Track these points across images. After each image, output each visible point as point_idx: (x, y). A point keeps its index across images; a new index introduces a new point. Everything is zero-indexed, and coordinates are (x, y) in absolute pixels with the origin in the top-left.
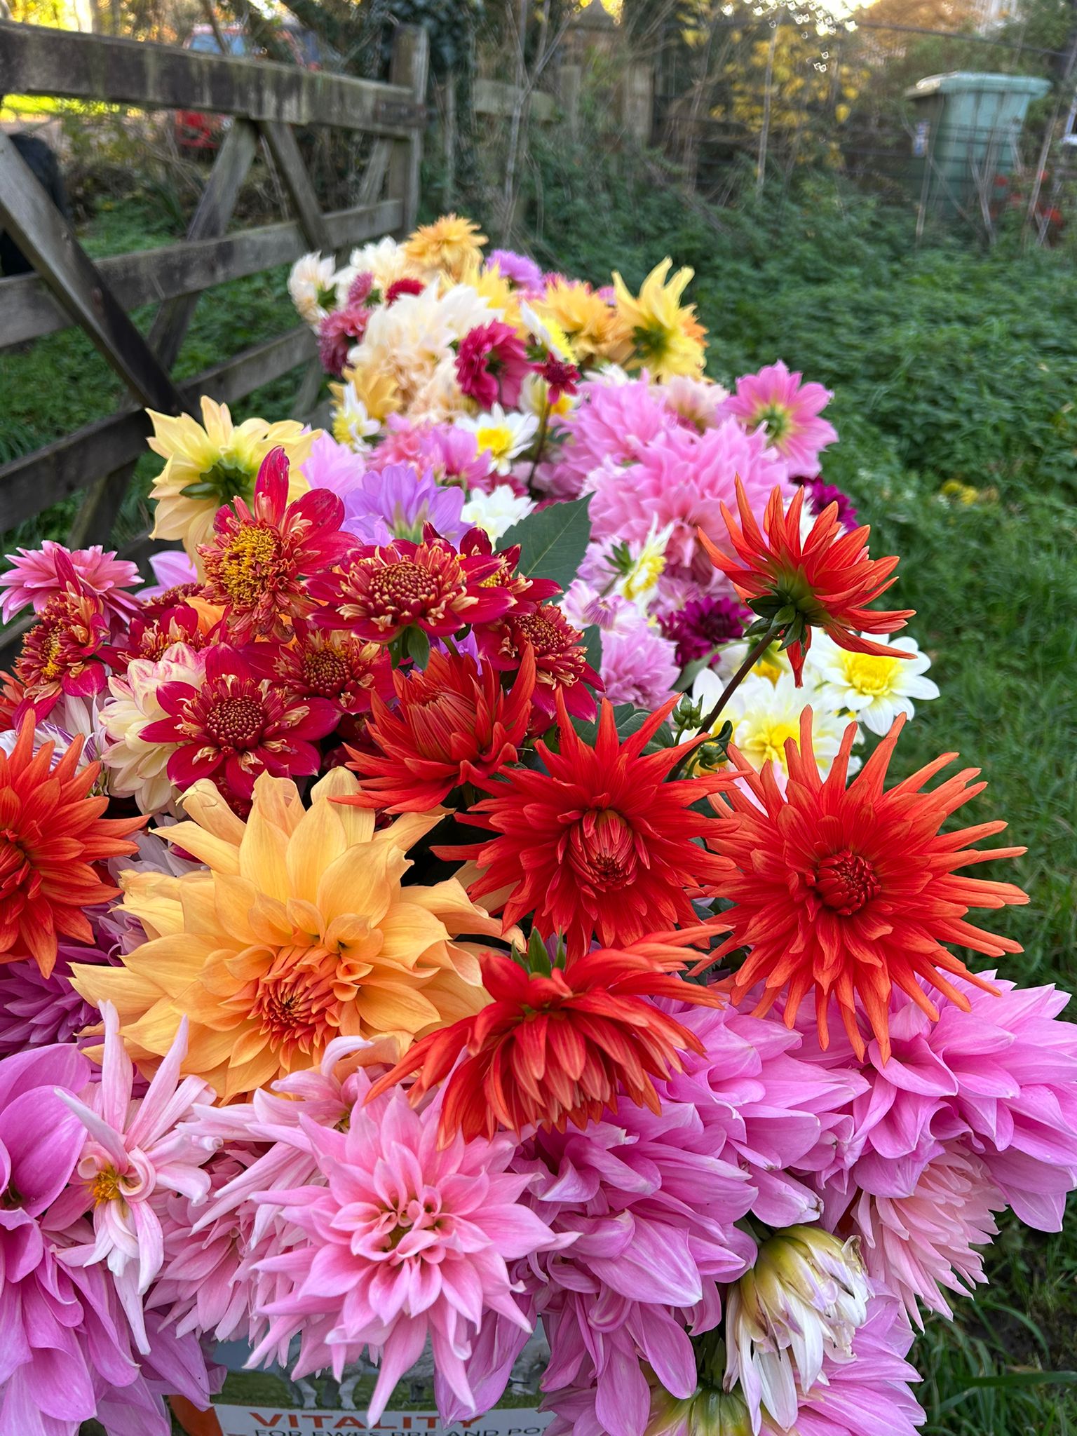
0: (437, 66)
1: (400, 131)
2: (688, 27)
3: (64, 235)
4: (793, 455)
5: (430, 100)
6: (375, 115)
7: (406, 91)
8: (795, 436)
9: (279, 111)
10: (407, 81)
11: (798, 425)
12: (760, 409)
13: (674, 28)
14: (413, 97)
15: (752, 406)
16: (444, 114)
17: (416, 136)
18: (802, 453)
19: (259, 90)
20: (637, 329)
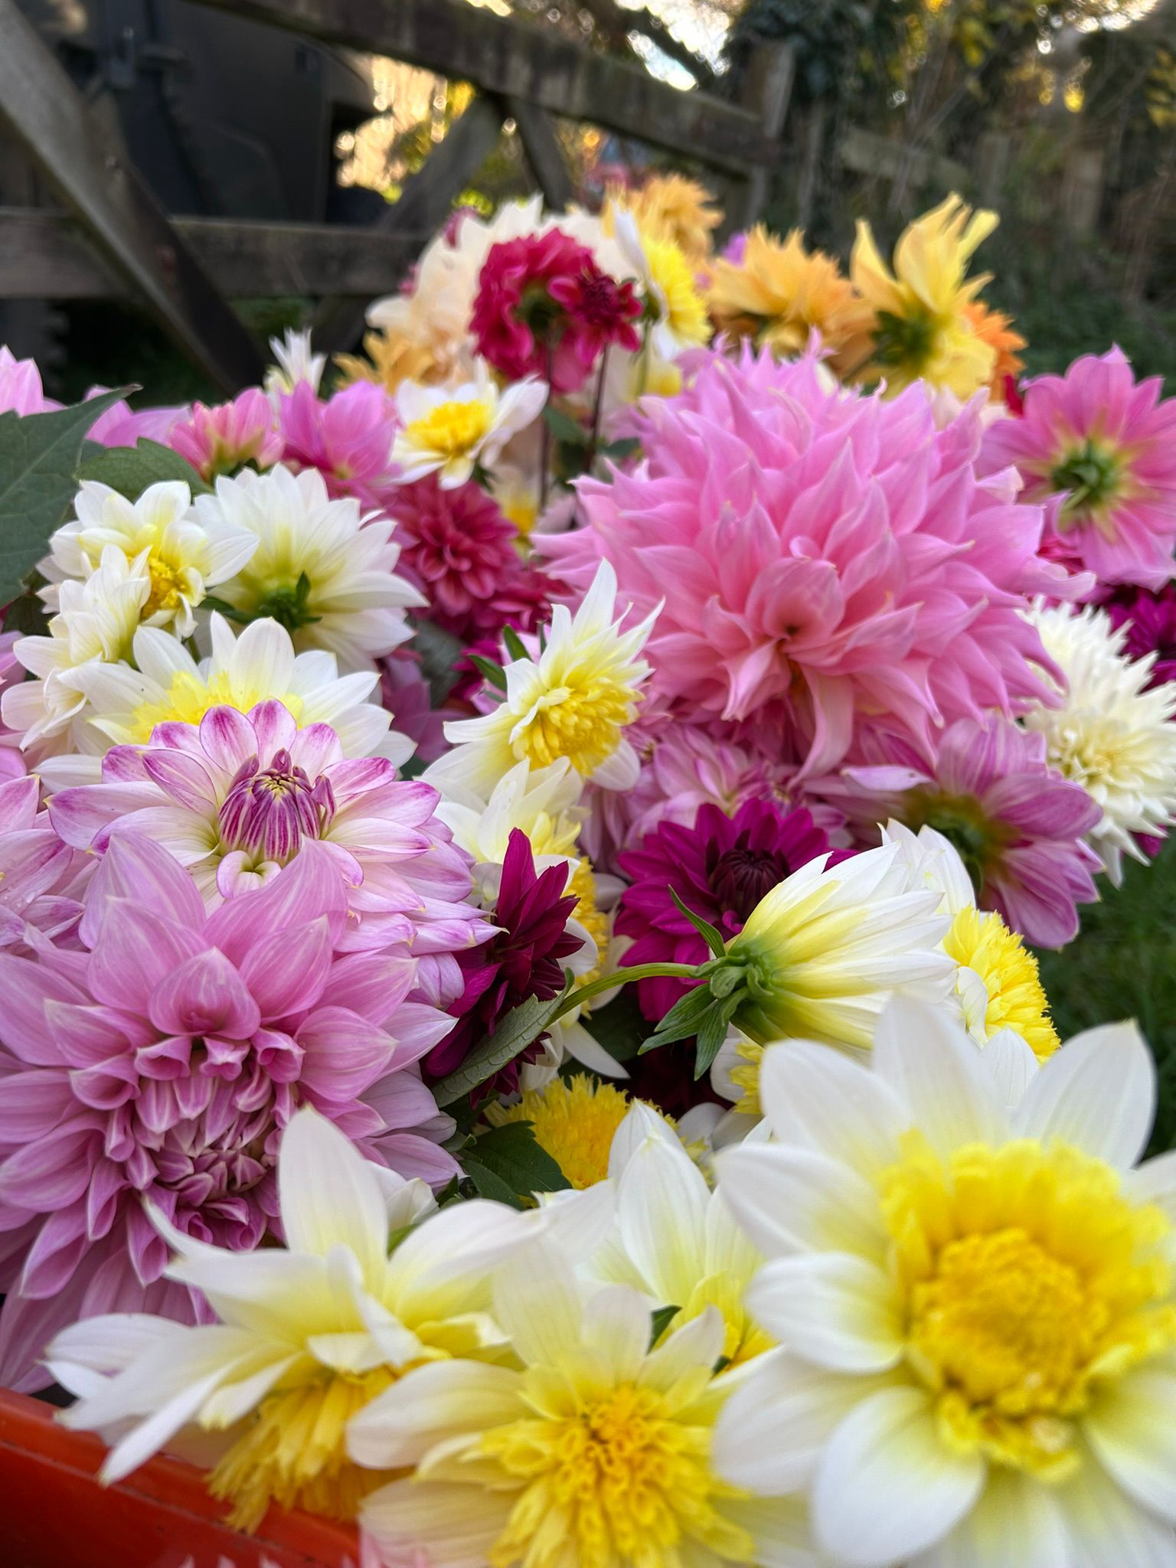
0: (801, 95)
1: (734, 163)
2: (1158, 104)
3: (111, 161)
4: (1121, 540)
5: (787, 134)
6: (697, 133)
7: (751, 117)
8: (1130, 504)
9: (534, 86)
10: (757, 105)
11: (1143, 482)
12: (1066, 447)
13: (1140, 102)
14: (760, 126)
15: (1051, 439)
16: (801, 157)
17: (759, 177)
18: (1140, 538)
19: (502, 52)
20: (884, 316)
